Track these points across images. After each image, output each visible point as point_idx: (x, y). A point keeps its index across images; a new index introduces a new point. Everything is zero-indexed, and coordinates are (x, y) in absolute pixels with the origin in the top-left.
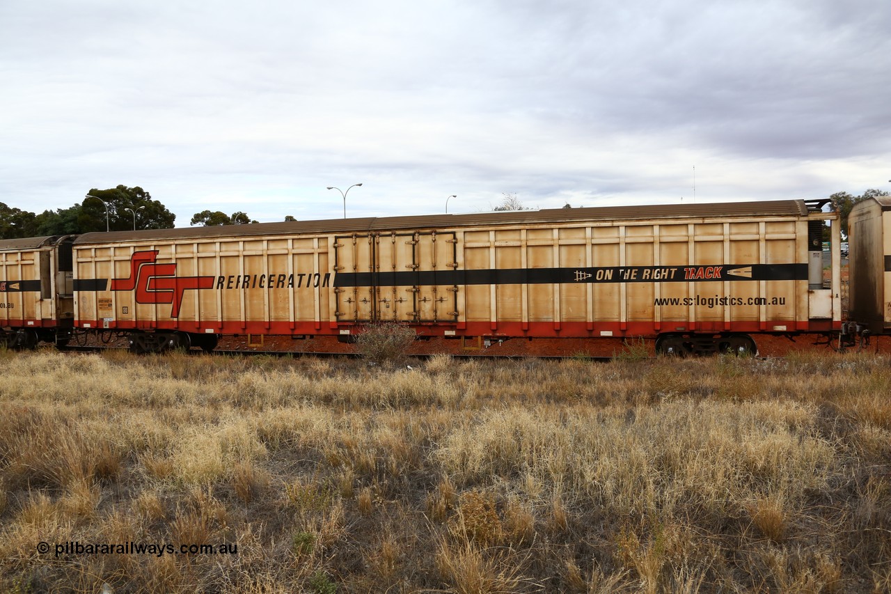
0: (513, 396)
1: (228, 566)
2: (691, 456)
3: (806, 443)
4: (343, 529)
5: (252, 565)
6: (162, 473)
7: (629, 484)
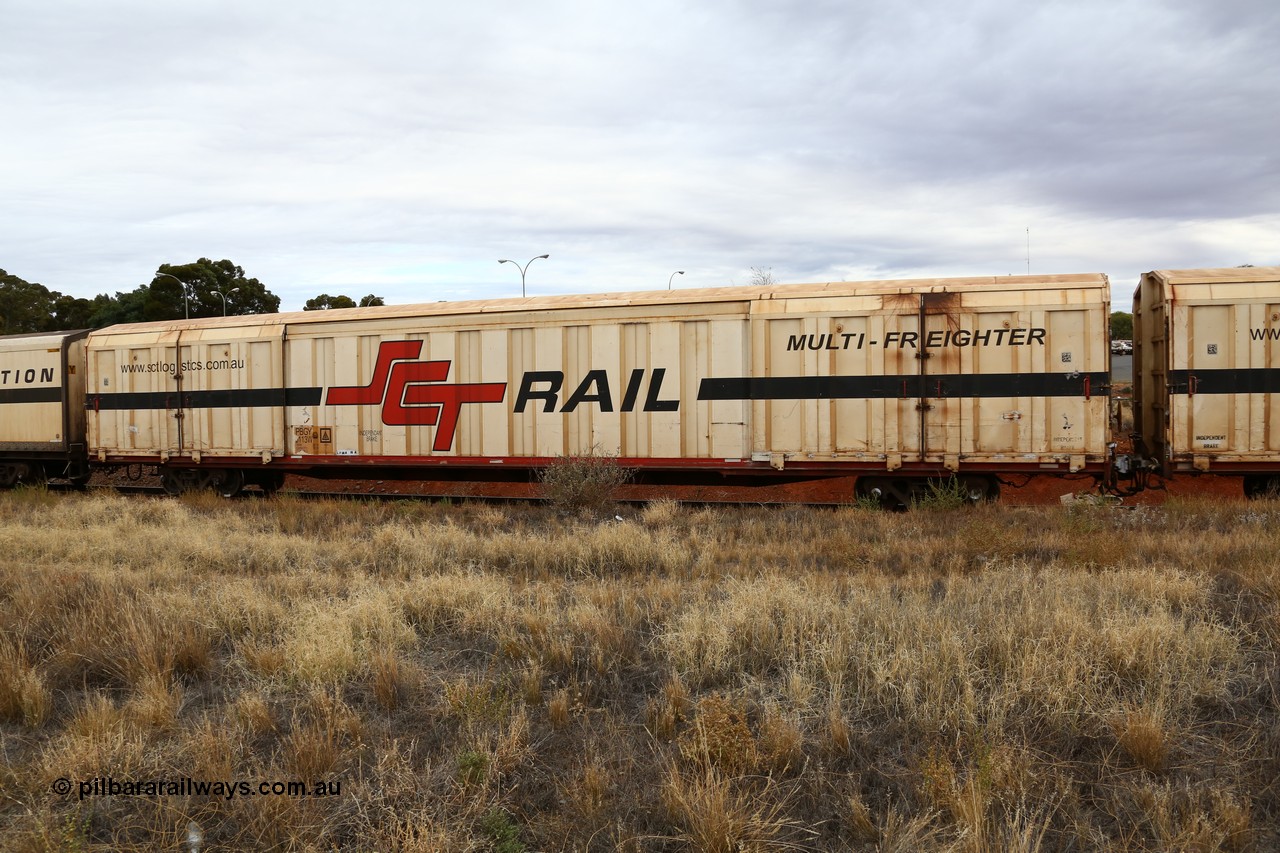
0: (768, 560)
1: (366, 799)
2: (1028, 647)
3: (1195, 629)
4: (528, 749)
5: (399, 797)
6: (269, 668)
7: (938, 686)
